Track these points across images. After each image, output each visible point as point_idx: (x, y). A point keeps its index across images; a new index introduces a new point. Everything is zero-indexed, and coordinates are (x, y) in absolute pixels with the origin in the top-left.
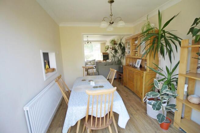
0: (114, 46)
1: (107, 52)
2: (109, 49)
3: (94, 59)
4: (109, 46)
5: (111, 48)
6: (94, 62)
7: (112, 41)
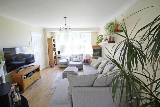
0: (112, 36)
1: (99, 44)
2: (103, 40)
3: (82, 53)
4: (102, 36)
5: (106, 39)
6: (80, 57)
7: (111, 24)
